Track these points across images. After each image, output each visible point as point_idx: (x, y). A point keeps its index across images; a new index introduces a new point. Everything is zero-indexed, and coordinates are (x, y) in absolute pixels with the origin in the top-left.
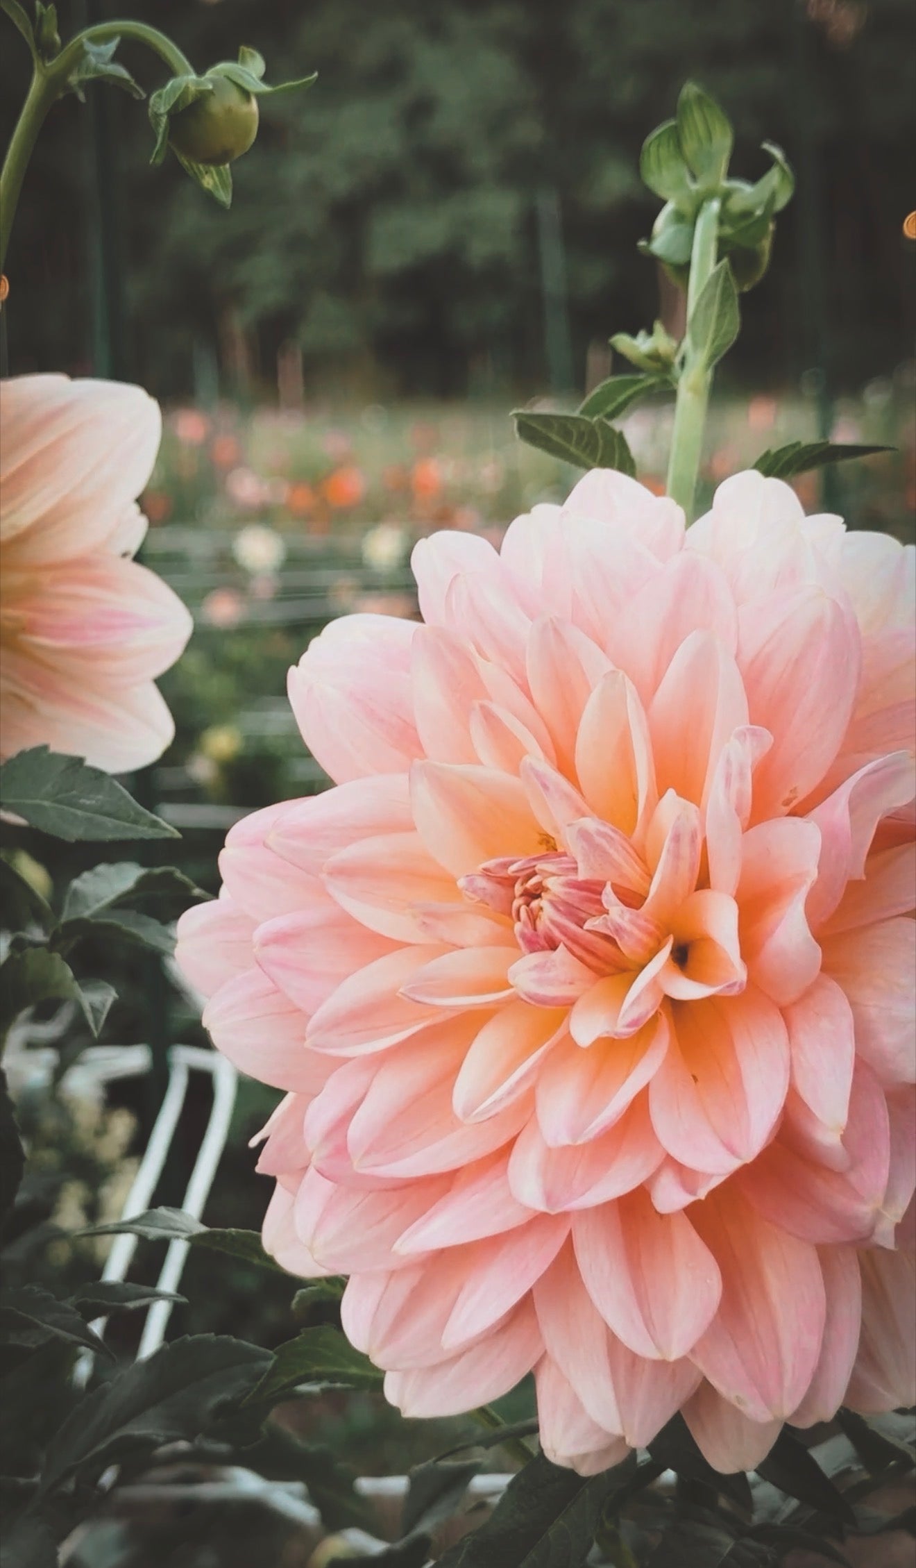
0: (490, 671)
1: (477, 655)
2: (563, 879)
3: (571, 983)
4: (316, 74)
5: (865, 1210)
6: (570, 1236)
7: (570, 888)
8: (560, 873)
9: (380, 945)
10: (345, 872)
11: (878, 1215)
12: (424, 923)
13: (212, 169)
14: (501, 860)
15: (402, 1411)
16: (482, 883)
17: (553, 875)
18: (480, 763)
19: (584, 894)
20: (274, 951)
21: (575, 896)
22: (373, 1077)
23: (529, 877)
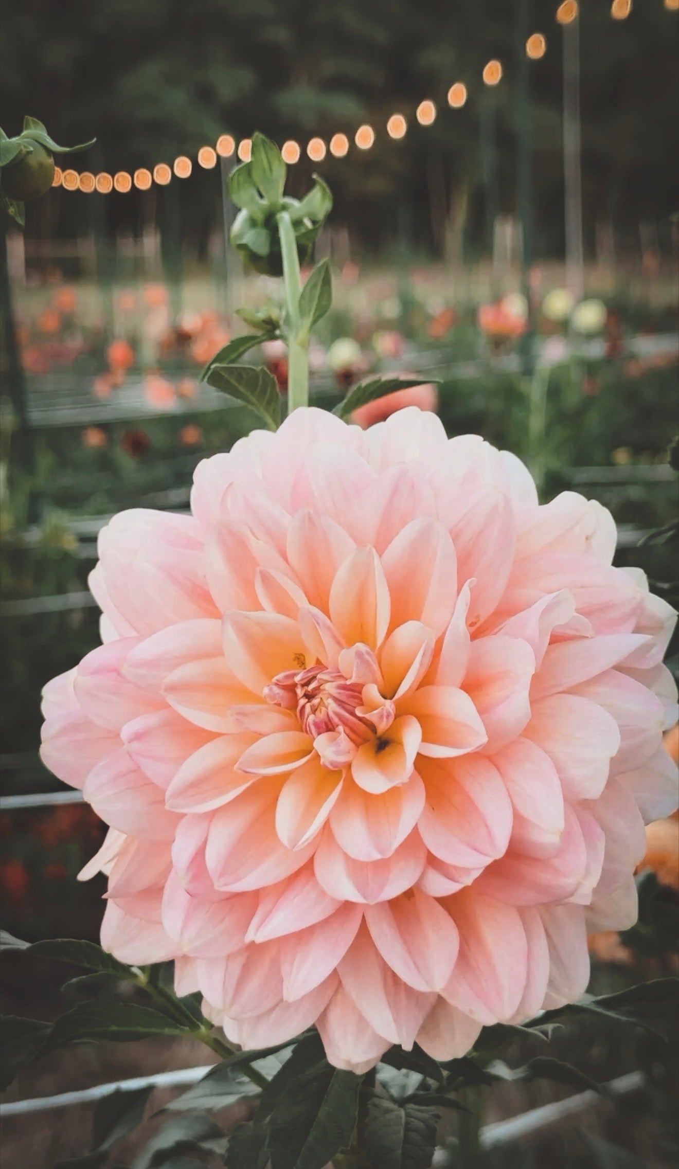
0: (260, 547)
1: (250, 535)
2: (335, 684)
3: (349, 752)
4: (95, 140)
5: (569, 882)
6: (364, 917)
7: (341, 689)
8: (332, 680)
9: (202, 737)
10: (173, 688)
11: (579, 884)
12: (237, 719)
13: (14, 203)
14: (288, 673)
15: (242, 1047)
16: (276, 690)
17: (327, 681)
18: (264, 610)
19: (350, 693)
20: (136, 746)
21: (343, 695)
22: (209, 826)
23: (307, 684)
